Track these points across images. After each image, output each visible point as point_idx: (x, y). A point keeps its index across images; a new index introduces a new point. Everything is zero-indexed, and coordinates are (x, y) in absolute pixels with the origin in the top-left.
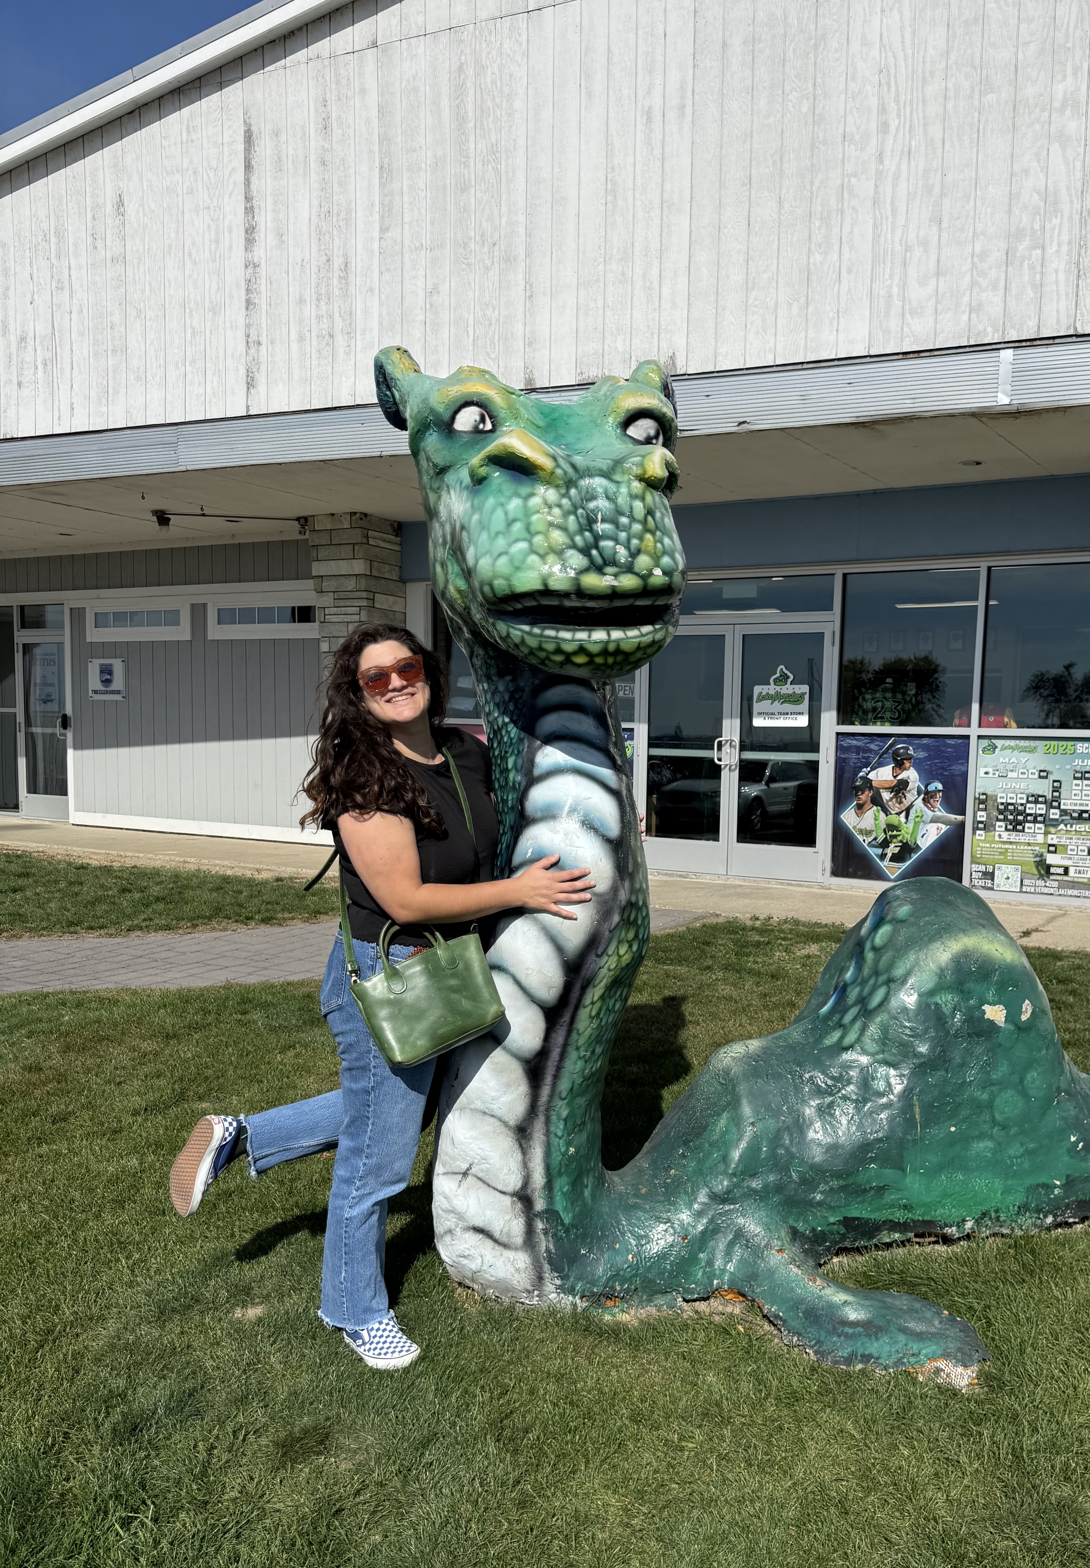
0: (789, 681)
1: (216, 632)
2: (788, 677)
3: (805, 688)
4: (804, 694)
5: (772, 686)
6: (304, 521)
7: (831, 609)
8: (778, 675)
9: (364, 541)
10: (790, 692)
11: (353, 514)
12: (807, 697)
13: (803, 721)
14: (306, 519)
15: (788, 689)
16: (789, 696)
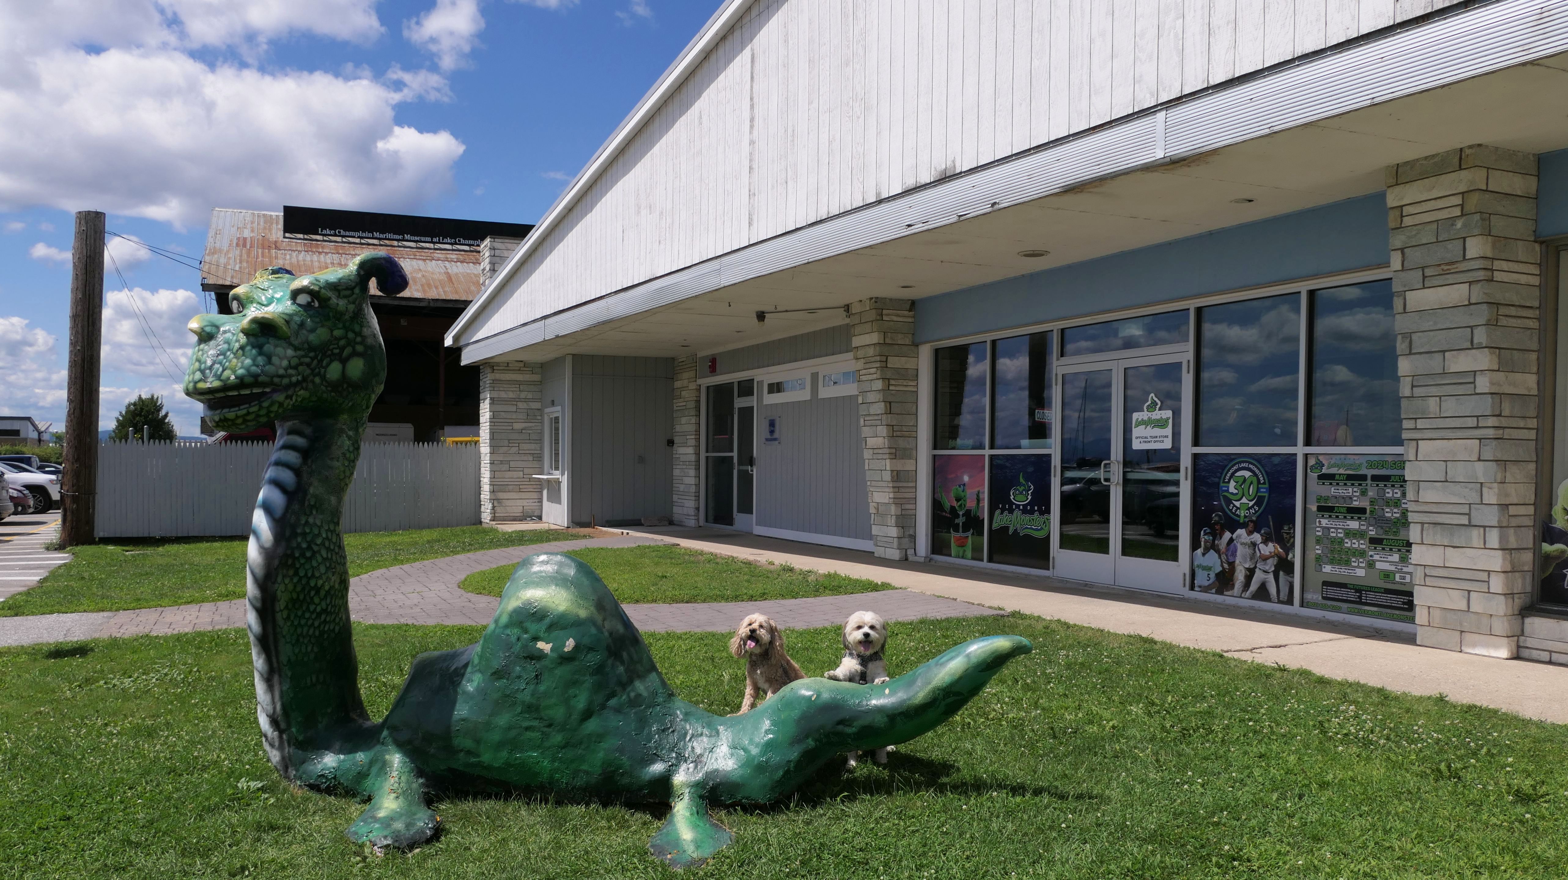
0: (1158, 407)
1: (825, 392)
2: (1157, 404)
3: (1168, 414)
4: (1168, 419)
5: (1146, 412)
6: (847, 308)
7: (1187, 341)
8: (1149, 402)
9: (878, 318)
10: (1158, 417)
11: (871, 299)
12: (1170, 421)
13: (1167, 444)
14: (848, 306)
15: (1157, 415)
16: (1158, 420)
